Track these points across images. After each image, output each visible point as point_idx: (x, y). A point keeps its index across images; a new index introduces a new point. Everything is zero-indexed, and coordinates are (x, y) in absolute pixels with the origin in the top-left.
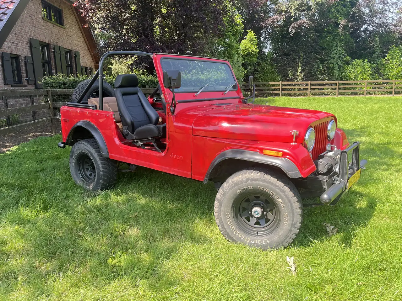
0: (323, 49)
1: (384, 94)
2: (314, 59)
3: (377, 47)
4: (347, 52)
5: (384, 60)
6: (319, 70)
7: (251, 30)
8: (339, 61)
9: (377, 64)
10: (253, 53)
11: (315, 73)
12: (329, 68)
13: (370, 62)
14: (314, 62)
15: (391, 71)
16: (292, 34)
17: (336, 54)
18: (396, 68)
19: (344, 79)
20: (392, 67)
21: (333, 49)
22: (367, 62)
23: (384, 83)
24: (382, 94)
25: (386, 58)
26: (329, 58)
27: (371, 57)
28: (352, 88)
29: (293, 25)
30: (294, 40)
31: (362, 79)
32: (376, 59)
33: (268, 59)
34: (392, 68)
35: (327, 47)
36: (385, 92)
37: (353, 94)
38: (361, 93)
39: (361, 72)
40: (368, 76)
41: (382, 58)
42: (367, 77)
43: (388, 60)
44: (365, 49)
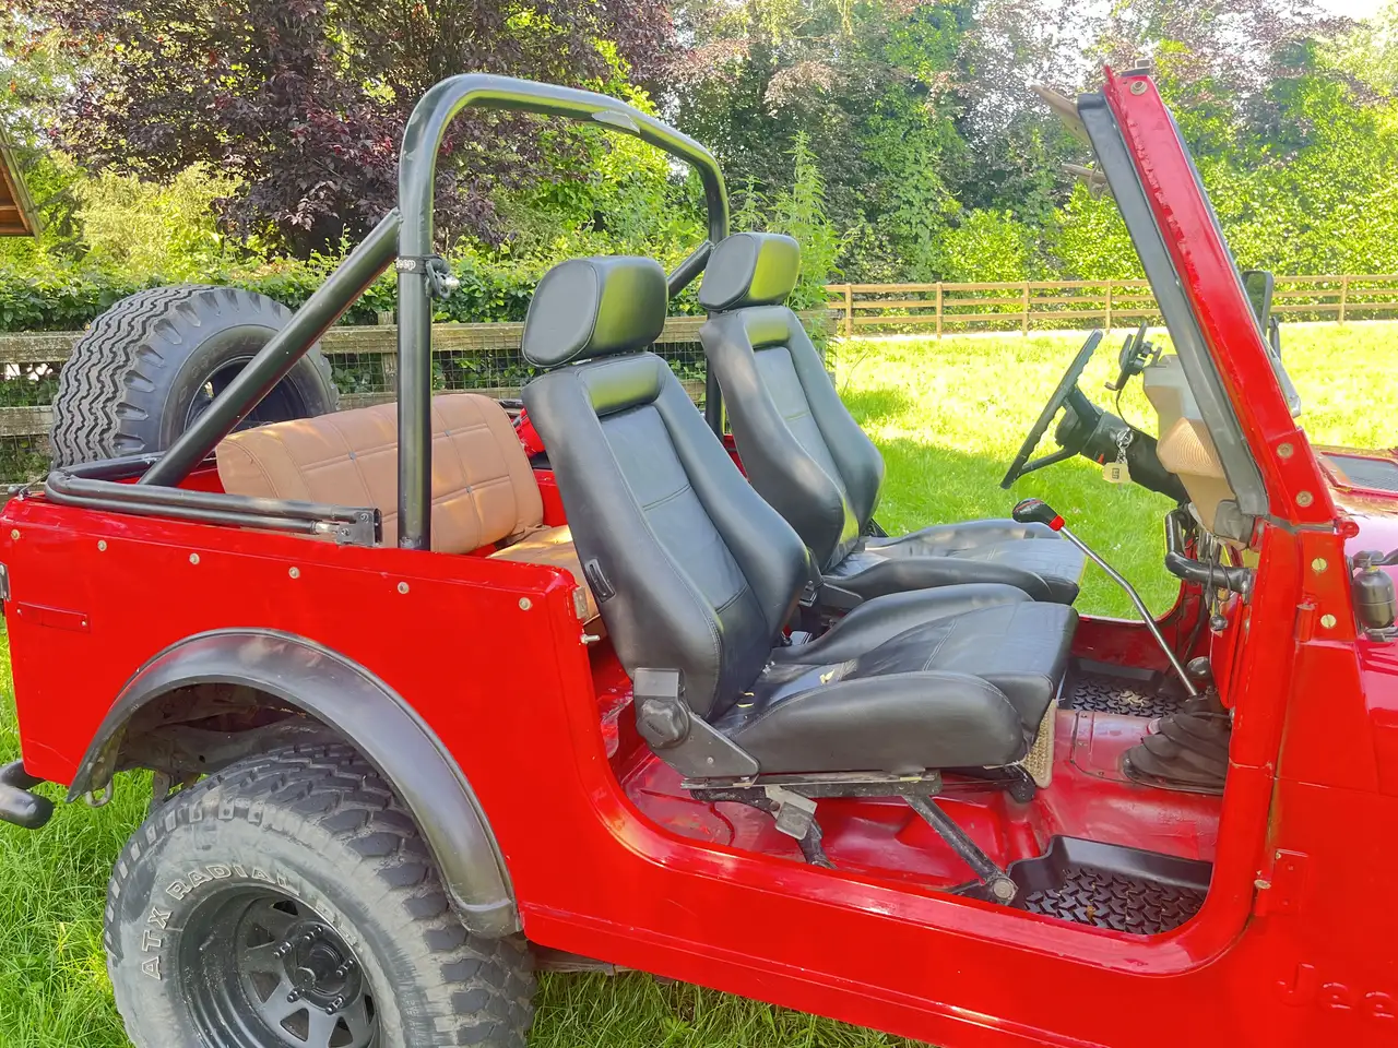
0: (873, 171)
1: (1067, 327)
2: (846, 204)
3: (1039, 168)
4: (948, 184)
5: (1062, 211)
6: (863, 244)
7: (639, 88)
8: (928, 214)
9: (1042, 226)
10: (650, 174)
11: (852, 255)
12: (894, 239)
13: (1020, 220)
14: (846, 216)
15: (1084, 249)
16: (775, 111)
17: (917, 188)
18: (1099, 240)
19: (943, 277)
20: (1088, 235)
21: (908, 171)
22: (1012, 218)
23: (1063, 291)
24: (1061, 327)
25: (1067, 207)
26: (895, 202)
27: (1023, 203)
28: (971, 309)
29: (777, 79)
30: (775, 135)
31: (1001, 277)
32: (1039, 211)
33: (691, 201)
34: (1088, 239)
35: (887, 165)
36: (1069, 321)
37: (974, 327)
38: (998, 323)
39: (995, 253)
40: (1017, 264)
41: (1056, 206)
42: (1014, 270)
43: (1075, 213)
44: (1000, 175)
